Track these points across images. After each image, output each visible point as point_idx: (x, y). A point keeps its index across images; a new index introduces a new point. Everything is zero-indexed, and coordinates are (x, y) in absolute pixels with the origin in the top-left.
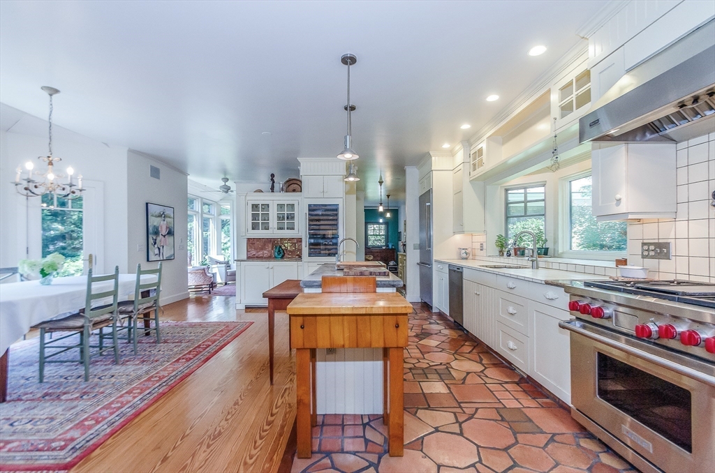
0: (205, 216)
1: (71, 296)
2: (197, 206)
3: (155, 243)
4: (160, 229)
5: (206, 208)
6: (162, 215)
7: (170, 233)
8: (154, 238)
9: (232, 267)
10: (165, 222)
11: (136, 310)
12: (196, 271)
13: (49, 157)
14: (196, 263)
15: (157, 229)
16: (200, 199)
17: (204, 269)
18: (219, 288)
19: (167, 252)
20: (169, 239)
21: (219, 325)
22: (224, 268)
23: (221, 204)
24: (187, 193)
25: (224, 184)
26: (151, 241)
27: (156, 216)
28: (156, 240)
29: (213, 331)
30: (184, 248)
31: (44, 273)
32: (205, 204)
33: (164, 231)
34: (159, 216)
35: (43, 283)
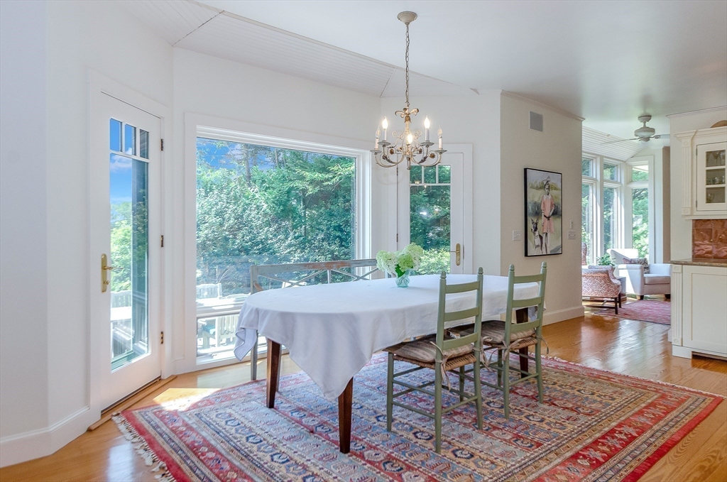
0: (607, 185)
1: (421, 311)
2: (595, 170)
3: (536, 229)
4: (542, 208)
5: (607, 173)
6: (546, 186)
7: (557, 213)
8: (535, 221)
9: (651, 269)
10: (550, 197)
11: (508, 342)
12: (594, 274)
13: (405, 109)
14: (592, 261)
15: (539, 208)
16: (598, 159)
17: (607, 272)
18: (628, 304)
19: (552, 243)
20: (555, 222)
21: (645, 387)
22: (639, 271)
23: (632, 163)
24: (581, 151)
25: (641, 125)
26: (530, 226)
27: (538, 188)
28: (536, 224)
29: (636, 400)
30: (577, 237)
31: (400, 272)
32: (606, 166)
33: (548, 211)
34: (541, 188)
35: (399, 284)
